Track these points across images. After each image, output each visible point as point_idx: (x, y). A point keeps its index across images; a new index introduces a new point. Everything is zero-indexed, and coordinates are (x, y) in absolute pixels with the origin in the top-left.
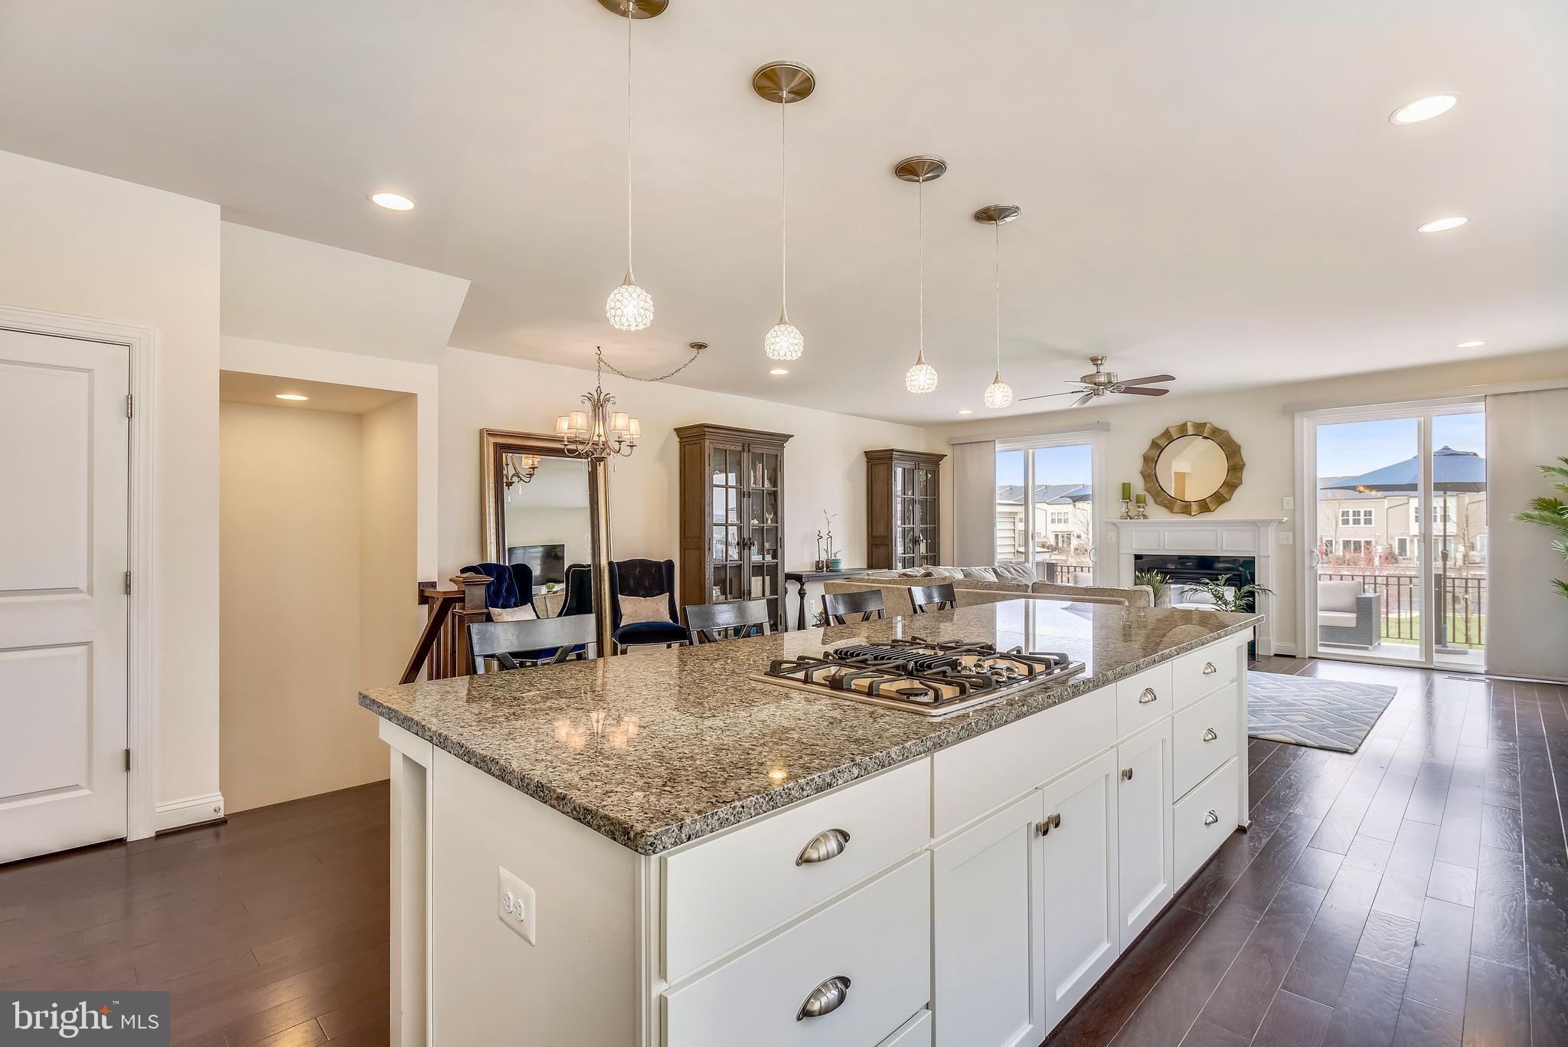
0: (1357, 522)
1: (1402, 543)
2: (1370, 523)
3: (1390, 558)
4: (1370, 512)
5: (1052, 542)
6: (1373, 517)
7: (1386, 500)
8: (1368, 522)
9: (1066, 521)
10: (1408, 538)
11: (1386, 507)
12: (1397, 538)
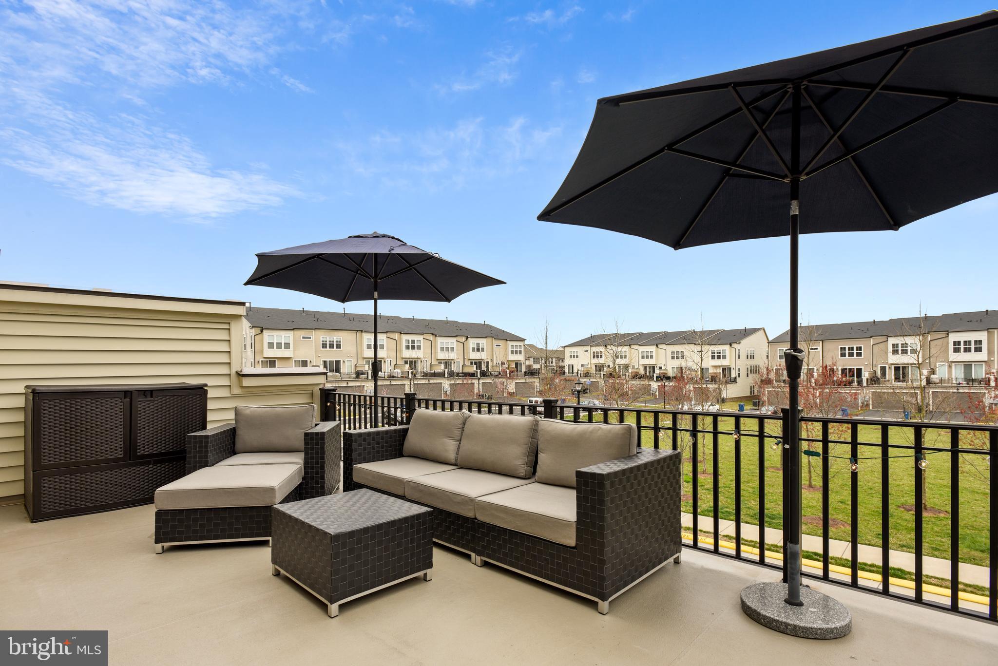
0: (851, 355)
1: (883, 369)
2: (861, 356)
3: (874, 380)
4: (861, 348)
5: (642, 372)
6: (862, 351)
7: (872, 339)
8: (859, 355)
9: (652, 357)
10: (887, 366)
11: (872, 344)
12: (879, 366)
